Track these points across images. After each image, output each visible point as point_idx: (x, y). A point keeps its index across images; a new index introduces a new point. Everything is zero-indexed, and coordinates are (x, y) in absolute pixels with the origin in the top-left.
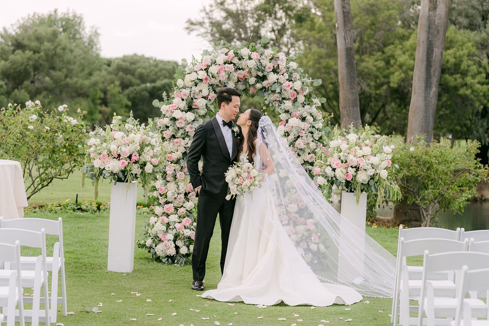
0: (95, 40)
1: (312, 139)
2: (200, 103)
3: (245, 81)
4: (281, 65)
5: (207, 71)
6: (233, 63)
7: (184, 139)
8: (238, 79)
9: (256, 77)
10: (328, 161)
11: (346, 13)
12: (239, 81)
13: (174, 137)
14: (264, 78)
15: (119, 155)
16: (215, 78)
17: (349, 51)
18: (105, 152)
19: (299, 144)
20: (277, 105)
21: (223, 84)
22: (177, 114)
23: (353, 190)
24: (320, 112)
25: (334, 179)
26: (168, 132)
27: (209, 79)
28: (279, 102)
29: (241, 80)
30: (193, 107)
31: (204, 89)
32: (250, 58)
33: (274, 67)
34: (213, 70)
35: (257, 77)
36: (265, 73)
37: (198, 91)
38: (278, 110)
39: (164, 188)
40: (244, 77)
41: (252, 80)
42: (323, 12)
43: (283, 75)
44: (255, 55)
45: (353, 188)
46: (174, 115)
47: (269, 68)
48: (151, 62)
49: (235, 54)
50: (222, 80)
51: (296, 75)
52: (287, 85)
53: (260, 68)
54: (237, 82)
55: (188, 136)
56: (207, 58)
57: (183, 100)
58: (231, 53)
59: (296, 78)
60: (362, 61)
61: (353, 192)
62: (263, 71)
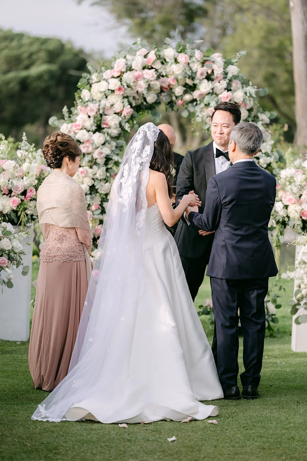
2: (112, 120)
3: (170, 89)
4: (217, 71)
5: (121, 79)
6: (155, 68)
7: (91, 167)
8: (161, 89)
9: (184, 86)
12: (162, 91)
14: (195, 87)
15: (10, 191)
16: (132, 88)
21: (141, 96)
22: (83, 136)
24: (268, 130)
25: (286, 219)
27: (124, 89)
29: (165, 90)
30: (103, 126)
31: (117, 102)
32: (176, 62)
33: (207, 73)
34: (128, 77)
35: (186, 85)
36: (196, 82)
37: (108, 105)
40: (168, 86)
41: (178, 90)
43: (219, 82)
44: (182, 58)
46: (78, 137)
47: (201, 74)
49: (156, 56)
50: (140, 90)
51: (236, 83)
52: (225, 96)
53: (190, 74)
54: (159, 93)
55: (96, 163)
56: (120, 62)
57: (89, 117)
58: (152, 56)
59: (236, 86)
62: (193, 79)
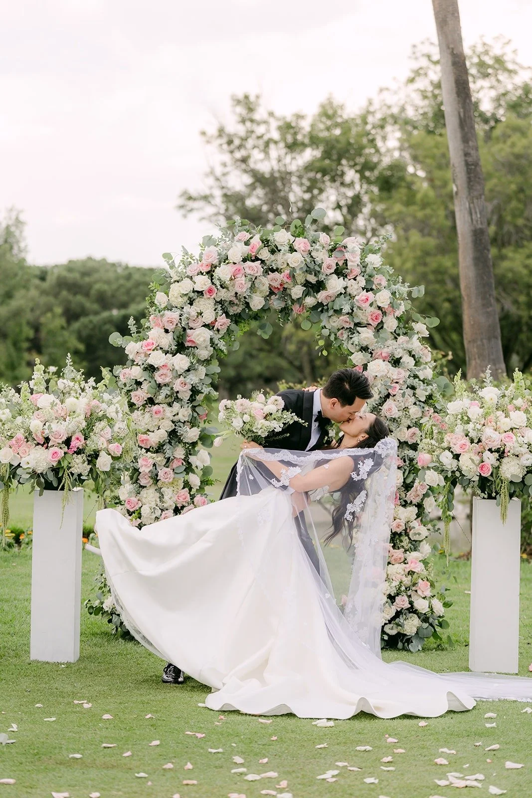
0: (17, 233)
1: (413, 399)
2: (200, 336)
3: (284, 292)
4: (352, 261)
5: (212, 276)
6: (261, 260)
7: (170, 405)
8: (270, 289)
9: (304, 285)
10: (445, 440)
11: (472, 165)
12: (272, 293)
13: (151, 401)
14: (319, 286)
15: (47, 440)
16: (227, 288)
17: (478, 235)
18: (20, 434)
19: (390, 409)
20: (345, 336)
21: (242, 300)
22: (157, 358)
23: (494, 494)
24: (427, 348)
25: (458, 474)
26: (139, 392)
27: (216, 290)
28: (348, 330)
29: (276, 291)
30: (187, 344)
31: (207, 309)
32: (292, 250)
33: (337, 264)
34: (223, 273)
35: (307, 284)
36: (322, 277)
37: (194, 314)
38: (348, 346)
39: (134, 499)
40: (281, 285)
41: (297, 291)
42: (429, 172)
43: (355, 279)
44: (301, 243)
45: (494, 491)
46: (150, 361)
47: (329, 267)
48: (119, 270)
49: (263, 242)
50: (239, 291)
51: (380, 280)
52: (364, 298)
53: (312, 267)
54: (268, 296)
55: (177, 399)
56: (210, 252)
57: (167, 331)
58: (256, 241)
59: (380, 284)
60: (502, 258)
61: (495, 498)
62: (317, 274)
